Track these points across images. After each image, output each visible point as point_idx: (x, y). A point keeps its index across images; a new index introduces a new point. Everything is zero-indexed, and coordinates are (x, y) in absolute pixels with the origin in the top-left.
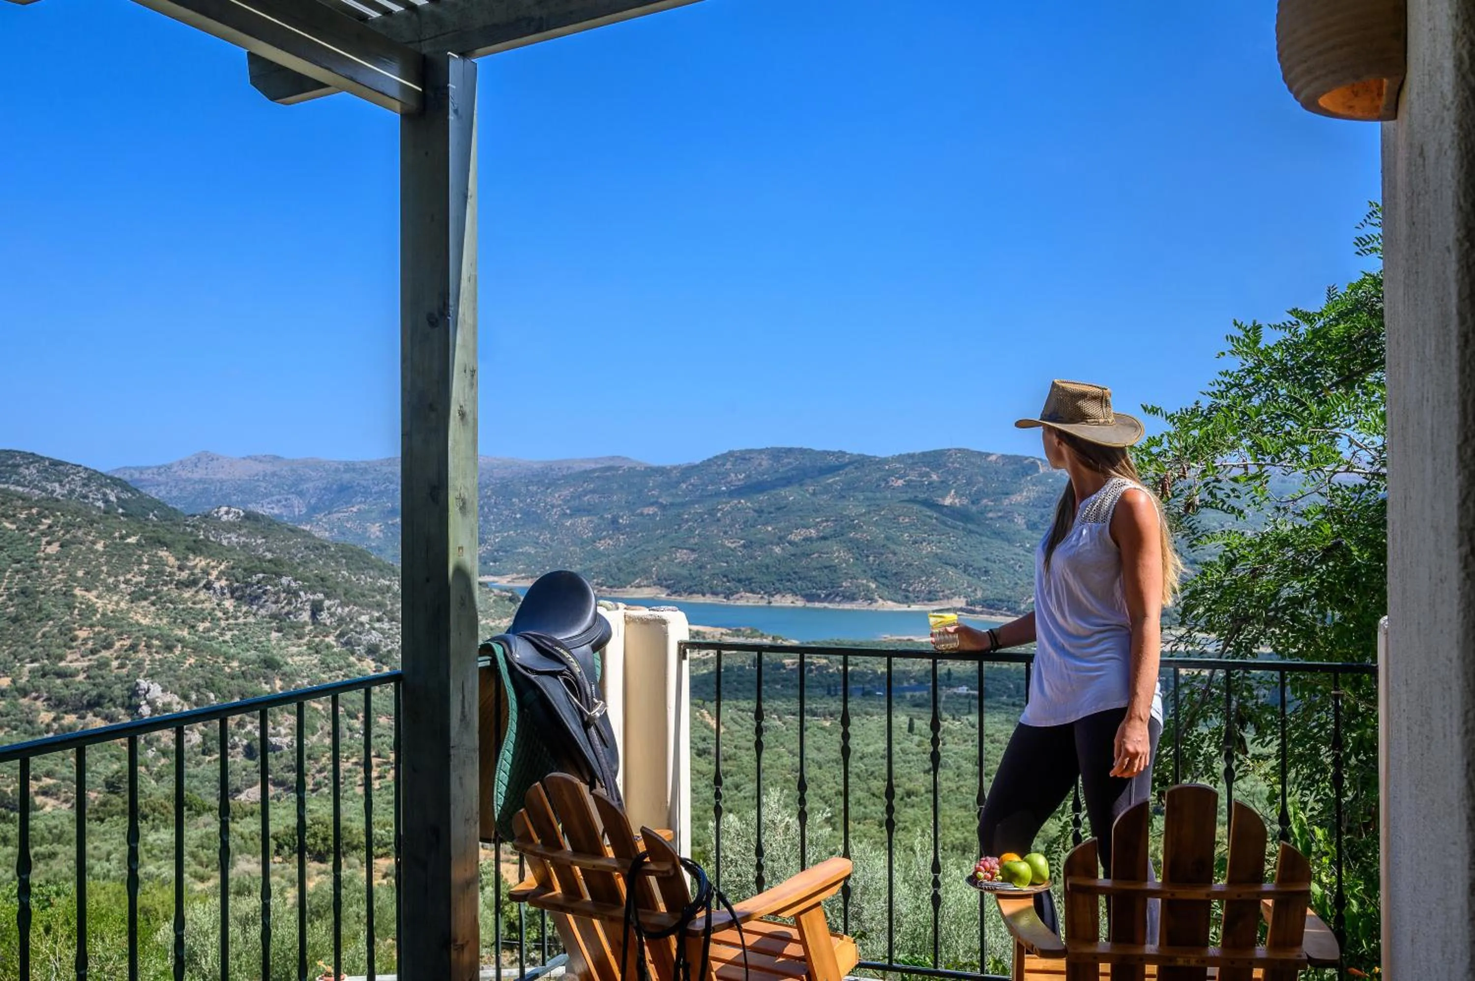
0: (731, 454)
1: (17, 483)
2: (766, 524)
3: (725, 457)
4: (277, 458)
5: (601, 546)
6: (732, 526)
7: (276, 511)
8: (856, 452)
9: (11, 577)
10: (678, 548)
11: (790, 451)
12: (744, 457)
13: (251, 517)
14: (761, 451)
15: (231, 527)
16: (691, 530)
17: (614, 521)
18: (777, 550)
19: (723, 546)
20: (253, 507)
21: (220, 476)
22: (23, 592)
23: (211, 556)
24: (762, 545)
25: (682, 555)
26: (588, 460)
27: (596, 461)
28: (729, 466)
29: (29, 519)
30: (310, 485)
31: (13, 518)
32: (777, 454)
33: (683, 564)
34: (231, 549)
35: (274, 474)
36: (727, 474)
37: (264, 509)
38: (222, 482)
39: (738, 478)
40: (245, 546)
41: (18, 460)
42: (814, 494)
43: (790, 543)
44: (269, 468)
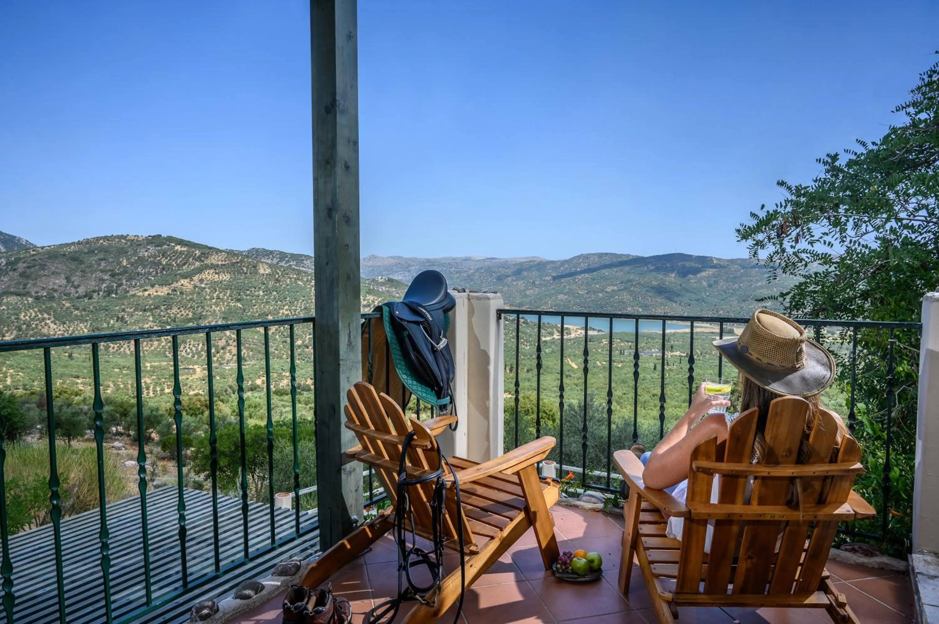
0: (582, 255)
1: (303, 267)
2: (596, 284)
3: (579, 257)
4: (400, 257)
5: (528, 292)
6: (582, 285)
7: (400, 278)
8: (634, 255)
9: (301, 303)
10: (560, 293)
11: (606, 254)
12: (586, 257)
13: (390, 280)
14: (594, 254)
15: (383, 284)
16: (565, 286)
17: (534, 283)
18: (600, 295)
19: (578, 293)
20: (391, 276)
21: (379, 264)
22: (305, 308)
23: (376, 295)
24: (594, 293)
25: (561, 297)
26: (523, 258)
27: (526, 258)
28: (581, 260)
29: (307, 281)
30: (413, 268)
31: (302, 280)
32: (601, 255)
33: (561, 300)
34: (383, 293)
35: (399, 263)
36: (580, 263)
37: (396, 277)
38: (379, 266)
39: (584, 266)
40: (388, 291)
41: (303, 258)
42: (616, 272)
43: (606, 292)
44: (397, 261)
